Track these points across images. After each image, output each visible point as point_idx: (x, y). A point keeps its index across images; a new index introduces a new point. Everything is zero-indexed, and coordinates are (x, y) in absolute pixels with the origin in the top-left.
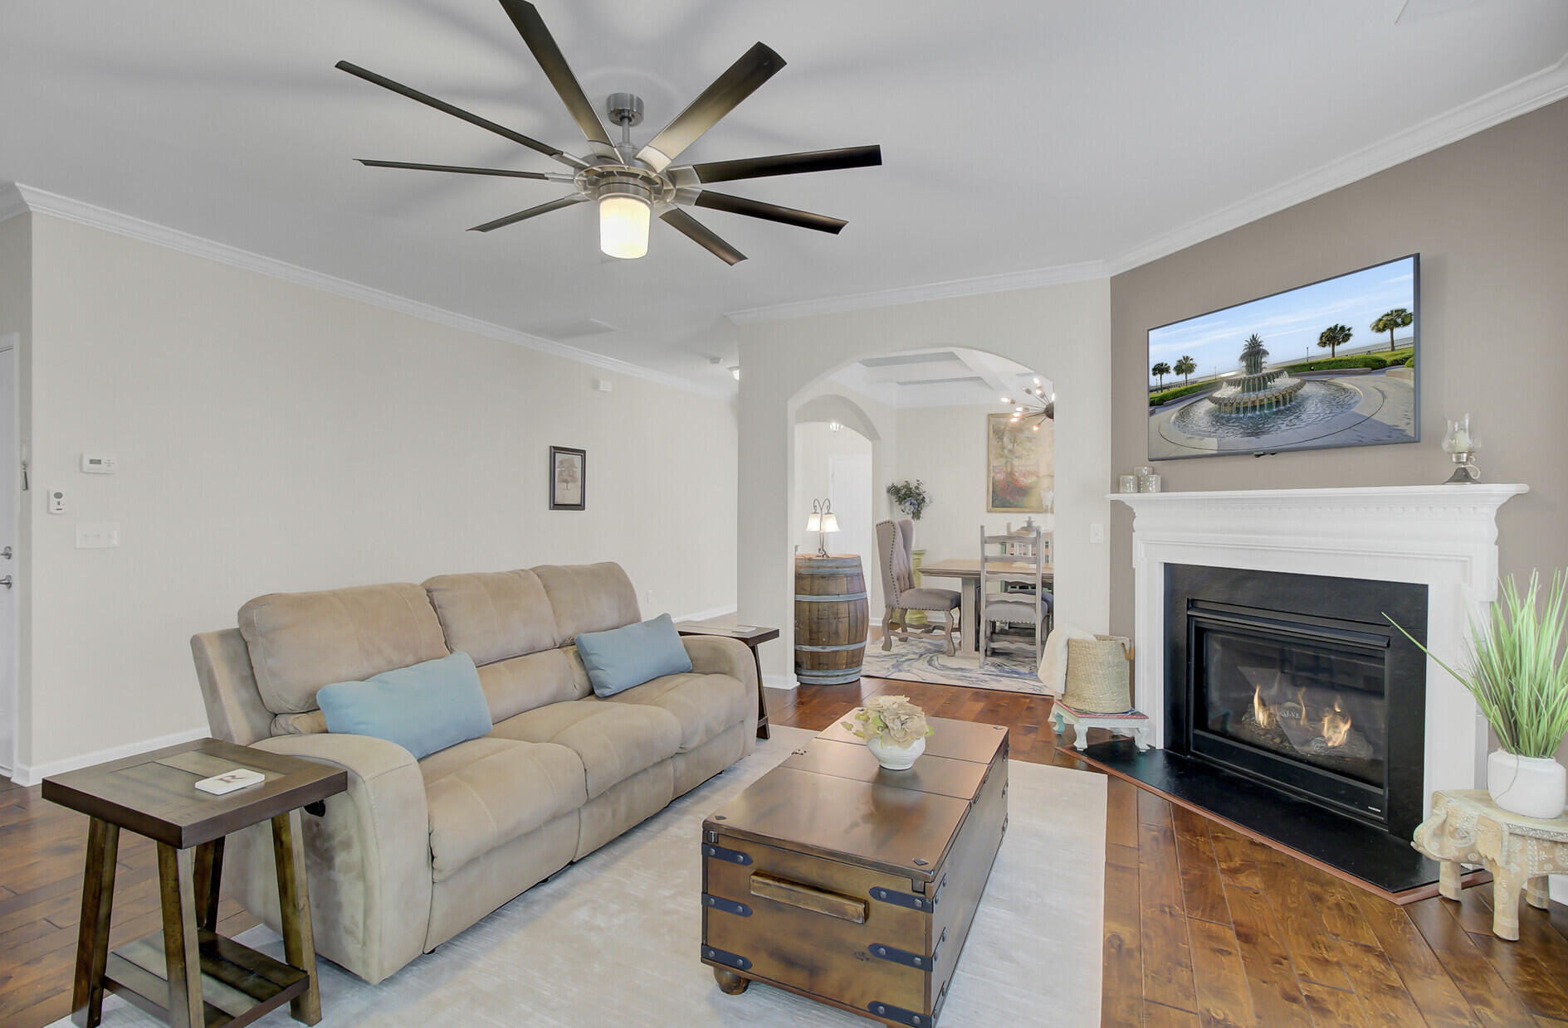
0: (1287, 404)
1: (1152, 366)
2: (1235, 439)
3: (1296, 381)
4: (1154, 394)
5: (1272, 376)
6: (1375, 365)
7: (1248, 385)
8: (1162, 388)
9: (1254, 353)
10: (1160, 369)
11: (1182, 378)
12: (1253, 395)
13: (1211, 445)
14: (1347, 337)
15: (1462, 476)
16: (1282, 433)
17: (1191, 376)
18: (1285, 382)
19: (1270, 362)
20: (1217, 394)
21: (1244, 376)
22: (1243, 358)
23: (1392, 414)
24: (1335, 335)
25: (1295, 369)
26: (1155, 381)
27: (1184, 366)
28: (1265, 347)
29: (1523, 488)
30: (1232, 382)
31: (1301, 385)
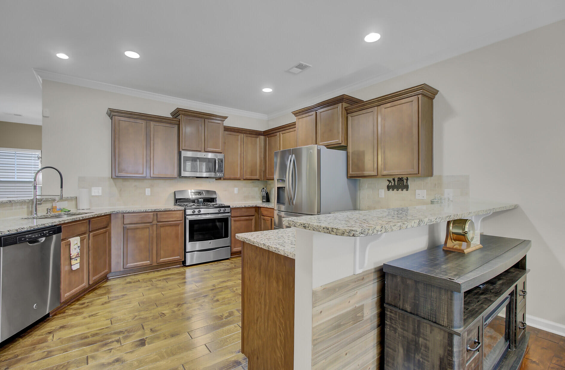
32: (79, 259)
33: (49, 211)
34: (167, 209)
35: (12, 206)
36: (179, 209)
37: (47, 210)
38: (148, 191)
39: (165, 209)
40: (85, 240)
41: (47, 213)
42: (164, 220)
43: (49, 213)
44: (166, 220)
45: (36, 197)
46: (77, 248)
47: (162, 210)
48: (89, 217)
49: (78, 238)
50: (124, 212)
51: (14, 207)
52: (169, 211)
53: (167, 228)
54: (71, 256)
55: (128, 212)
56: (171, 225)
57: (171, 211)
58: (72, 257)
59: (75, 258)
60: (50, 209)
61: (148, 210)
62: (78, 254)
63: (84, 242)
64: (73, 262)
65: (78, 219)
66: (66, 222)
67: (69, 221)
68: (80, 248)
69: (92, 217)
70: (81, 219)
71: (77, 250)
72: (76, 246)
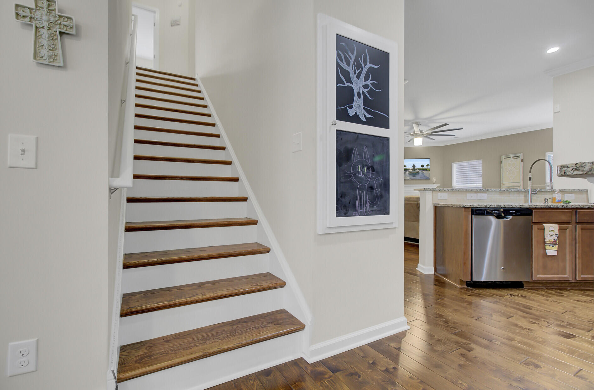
0: (418, 173)
2: (412, 177)
3: (419, 170)
5: (416, 169)
6: (426, 170)
7: (413, 170)
9: (414, 166)
12: (414, 172)
13: (409, 178)
15: (434, 184)
16: (417, 177)
18: (417, 170)
19: (416, 167)
20: (409, 171)
22: (412, 166)
23: (428, 176)
24: (423, 166)
25: (419, 169)
31: (419, 171)
32: (556, 247)
33: (546, 201)
37: (545, 201)
40: (567, 230)
43: (546, 203)
46: (553, 235)
48: (573, 207)
49: (557, 226)
54: (545, 240)
58: (546, 242)
59: (551, 244)
60: (547, 200)
62: (555, 241)
63: (566, 232)
64: (547, 247)
65: (556, 207)
66: (538, 207)
67: (542, 207)
68: (558, 236)
69: (579, 207)
70: (560, 207)
71: (554, 237)
72: (552, 233)
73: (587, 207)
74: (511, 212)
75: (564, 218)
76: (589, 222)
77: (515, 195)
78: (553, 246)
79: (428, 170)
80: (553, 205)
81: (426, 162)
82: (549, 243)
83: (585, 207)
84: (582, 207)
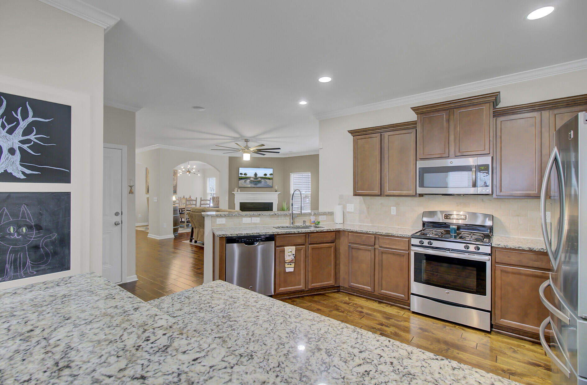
0: (260, 182)
1: (240, 173)
2: (253, 186)
4: (240, 178)
5: (258, 178)
6: (269, 179)
7: (255, 179)
8: (241, 177)
9: (256, 175)
10: (241, 174)
11: (245, 176)
13: (250, 186)
14: (267, 175)
15: (276, 191)
16: (259, 185)
17: (246, 176)
18: (260, 179)
19: (258, 176)
20: (250, 179)
21: (254, 177)
22: (254, 175)
23: (271, 185)
24: (265, 175)
26: (240, 175)
27: (245, 174)
28: (257, 174)
29: (280, 193)
30: (253, 178)
31: (261, 180)
32: (293, 265)
34: (389, 233)
35: (278, 217)
36: (404, 236)
38: (393, 211)
39: (387, 233)
40: (302, 250)
41: (303, 224)
42: (385, 246)
44: (388, 246)
45: (292, 212)
47: (383, 234)
48: (306, 232)
49: (294, 248)
50: (349, 230)
51: (279, 218)
52: (391, 236)
53: (389, 256)
54: (285, 260)
55: (352, 231)
56: (393, 254)
57: (394, 236)
58: (286, 262)
59: (289, 262)
61: (370, 232)
62: (293, 260)
63: (301, 252)
64: (286, 265)
65: (293, 232)
66: (279, 233)
67: (283, 233)
68: (295, 255)
69: (310, 232)
70: (296, 232)
71: (292, 257)
72: (290, 254)
73: (316, 231)
74: (257, 239)
75: (300, 241)
76: (318, 243)
77: (283, 218)
78: (291, 264)
79: (271, 179)
80: (291, 231)
81: (269, 171)
82: (288, 262)
83: (314, 231)
84: (312, 231)
